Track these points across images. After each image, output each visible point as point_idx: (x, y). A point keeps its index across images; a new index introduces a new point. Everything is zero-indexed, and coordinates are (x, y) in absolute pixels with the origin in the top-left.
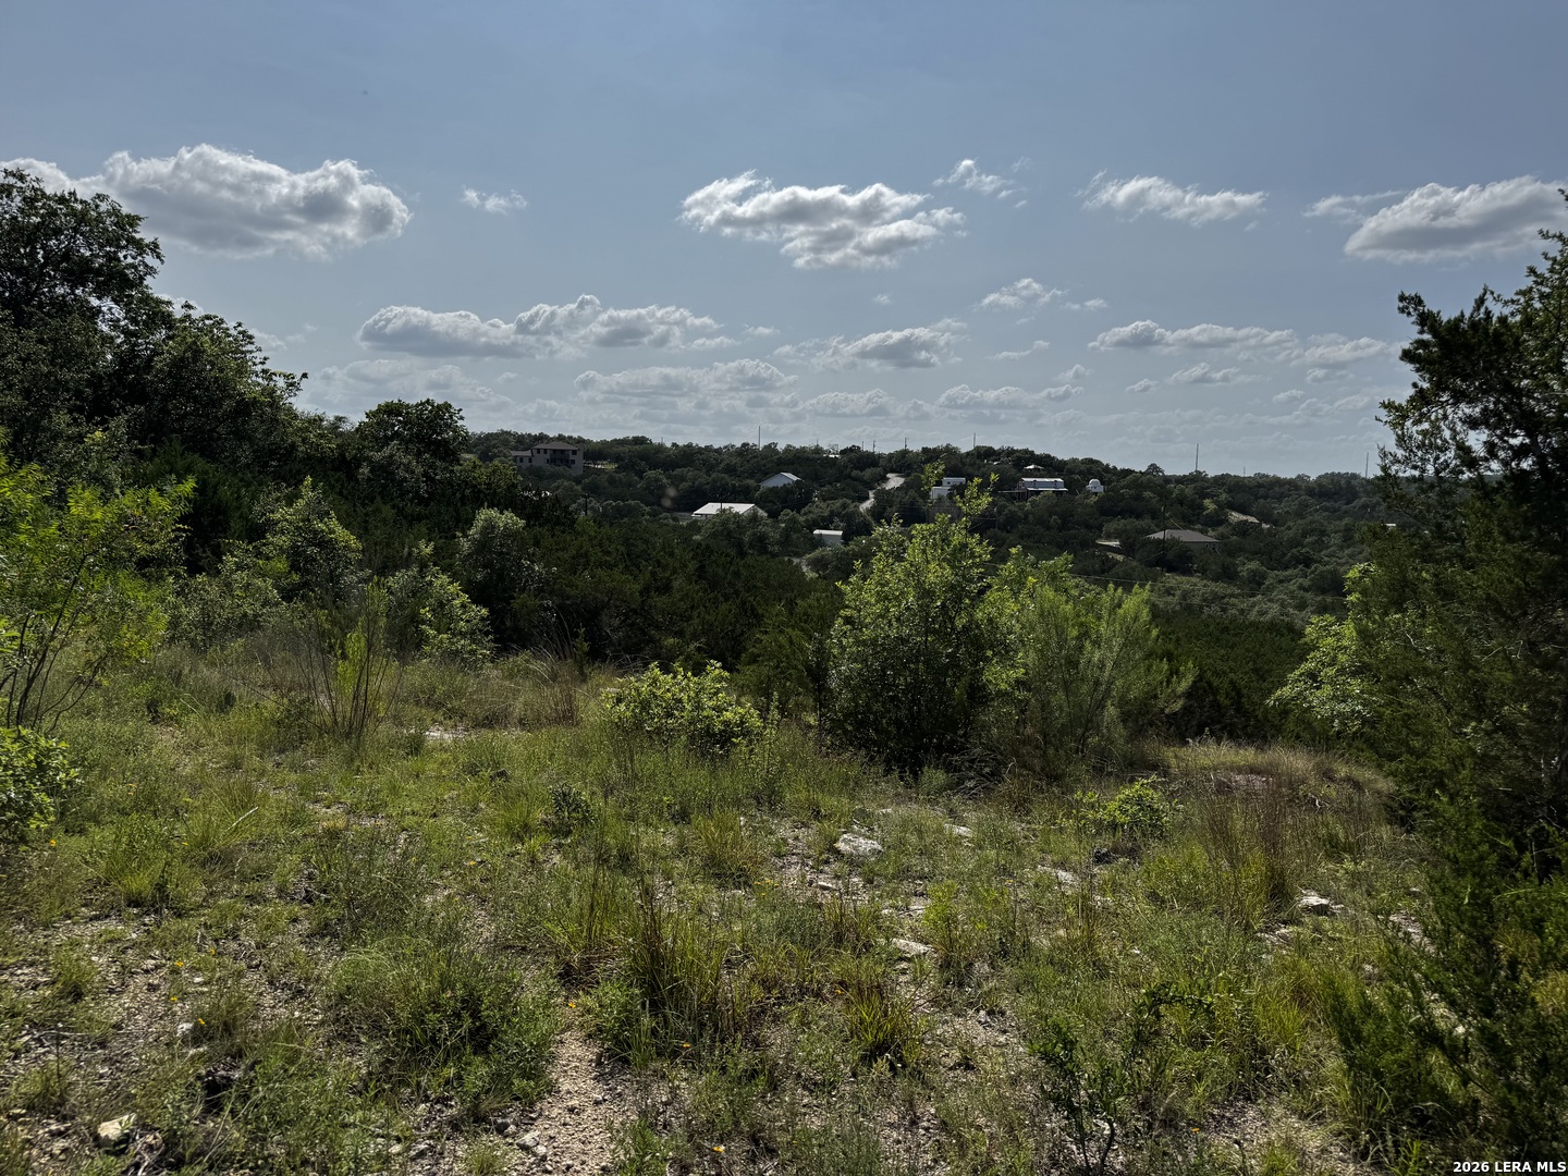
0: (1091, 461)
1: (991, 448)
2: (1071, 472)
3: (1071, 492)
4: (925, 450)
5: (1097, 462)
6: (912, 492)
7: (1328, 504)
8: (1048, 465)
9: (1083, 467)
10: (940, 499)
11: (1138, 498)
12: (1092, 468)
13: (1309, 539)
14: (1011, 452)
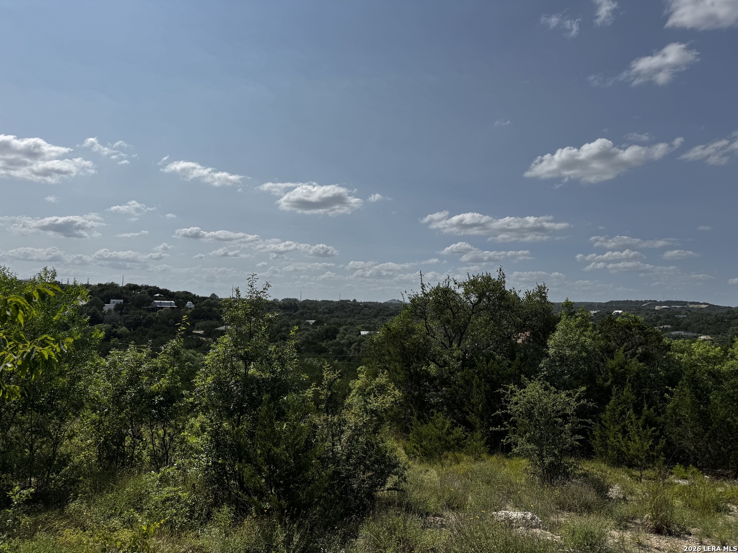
0: (186, 293)
1: (136, 285)
2: (178, 298)
3: (179, 308)
4: (100, 285)
5: (190, 293)
6: (94, 307)
7: (288, 312)
8: (166, 294)
9: (183, 296)
10: (109, 311)
11: (210, 311)
12: (187, 296)
13: (284, 329)
14: (147, 287)
